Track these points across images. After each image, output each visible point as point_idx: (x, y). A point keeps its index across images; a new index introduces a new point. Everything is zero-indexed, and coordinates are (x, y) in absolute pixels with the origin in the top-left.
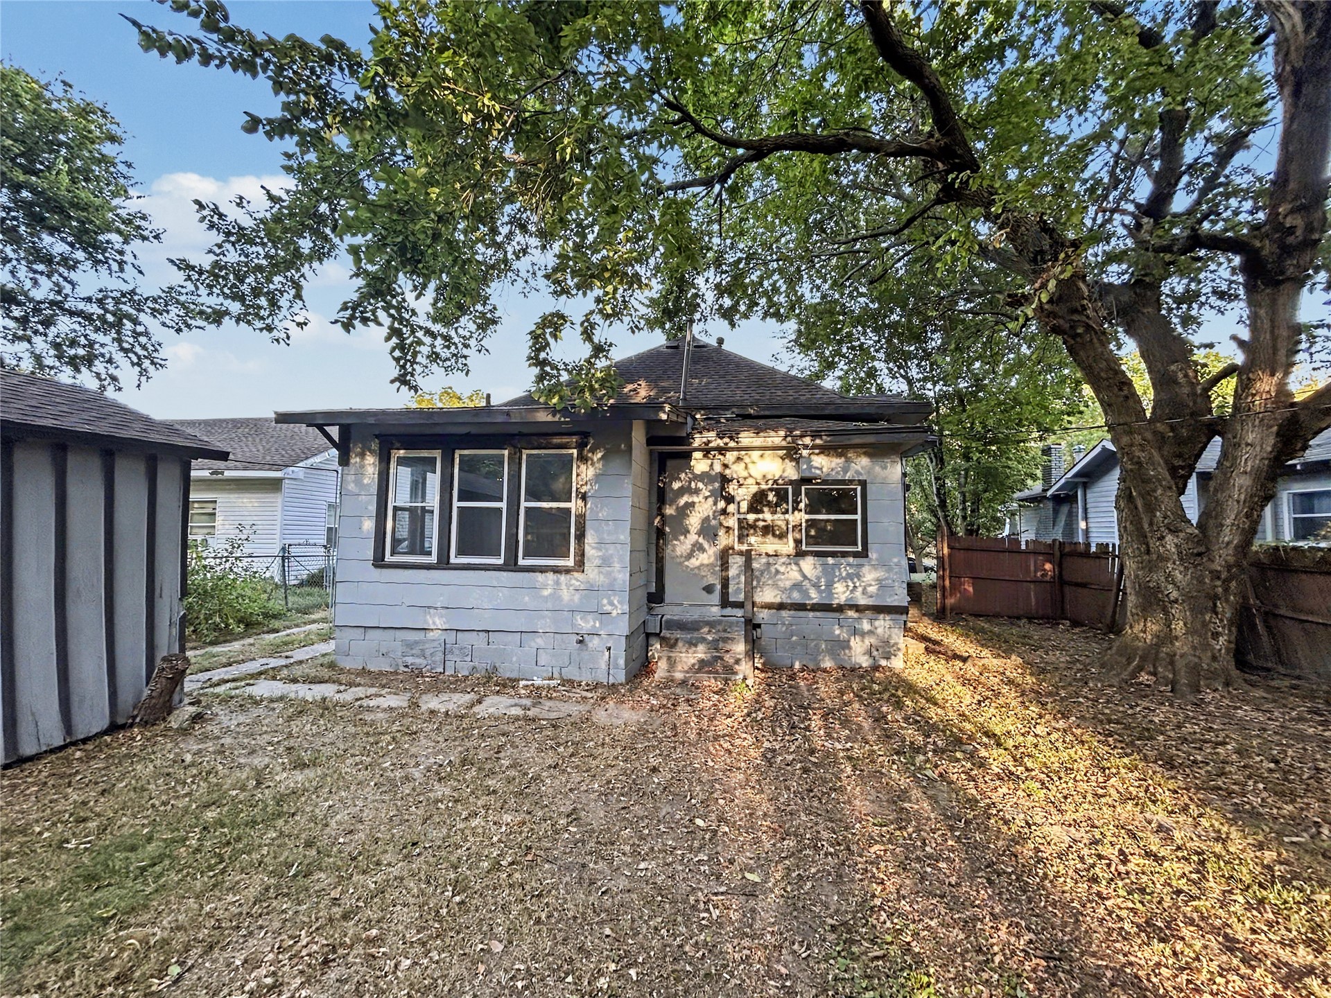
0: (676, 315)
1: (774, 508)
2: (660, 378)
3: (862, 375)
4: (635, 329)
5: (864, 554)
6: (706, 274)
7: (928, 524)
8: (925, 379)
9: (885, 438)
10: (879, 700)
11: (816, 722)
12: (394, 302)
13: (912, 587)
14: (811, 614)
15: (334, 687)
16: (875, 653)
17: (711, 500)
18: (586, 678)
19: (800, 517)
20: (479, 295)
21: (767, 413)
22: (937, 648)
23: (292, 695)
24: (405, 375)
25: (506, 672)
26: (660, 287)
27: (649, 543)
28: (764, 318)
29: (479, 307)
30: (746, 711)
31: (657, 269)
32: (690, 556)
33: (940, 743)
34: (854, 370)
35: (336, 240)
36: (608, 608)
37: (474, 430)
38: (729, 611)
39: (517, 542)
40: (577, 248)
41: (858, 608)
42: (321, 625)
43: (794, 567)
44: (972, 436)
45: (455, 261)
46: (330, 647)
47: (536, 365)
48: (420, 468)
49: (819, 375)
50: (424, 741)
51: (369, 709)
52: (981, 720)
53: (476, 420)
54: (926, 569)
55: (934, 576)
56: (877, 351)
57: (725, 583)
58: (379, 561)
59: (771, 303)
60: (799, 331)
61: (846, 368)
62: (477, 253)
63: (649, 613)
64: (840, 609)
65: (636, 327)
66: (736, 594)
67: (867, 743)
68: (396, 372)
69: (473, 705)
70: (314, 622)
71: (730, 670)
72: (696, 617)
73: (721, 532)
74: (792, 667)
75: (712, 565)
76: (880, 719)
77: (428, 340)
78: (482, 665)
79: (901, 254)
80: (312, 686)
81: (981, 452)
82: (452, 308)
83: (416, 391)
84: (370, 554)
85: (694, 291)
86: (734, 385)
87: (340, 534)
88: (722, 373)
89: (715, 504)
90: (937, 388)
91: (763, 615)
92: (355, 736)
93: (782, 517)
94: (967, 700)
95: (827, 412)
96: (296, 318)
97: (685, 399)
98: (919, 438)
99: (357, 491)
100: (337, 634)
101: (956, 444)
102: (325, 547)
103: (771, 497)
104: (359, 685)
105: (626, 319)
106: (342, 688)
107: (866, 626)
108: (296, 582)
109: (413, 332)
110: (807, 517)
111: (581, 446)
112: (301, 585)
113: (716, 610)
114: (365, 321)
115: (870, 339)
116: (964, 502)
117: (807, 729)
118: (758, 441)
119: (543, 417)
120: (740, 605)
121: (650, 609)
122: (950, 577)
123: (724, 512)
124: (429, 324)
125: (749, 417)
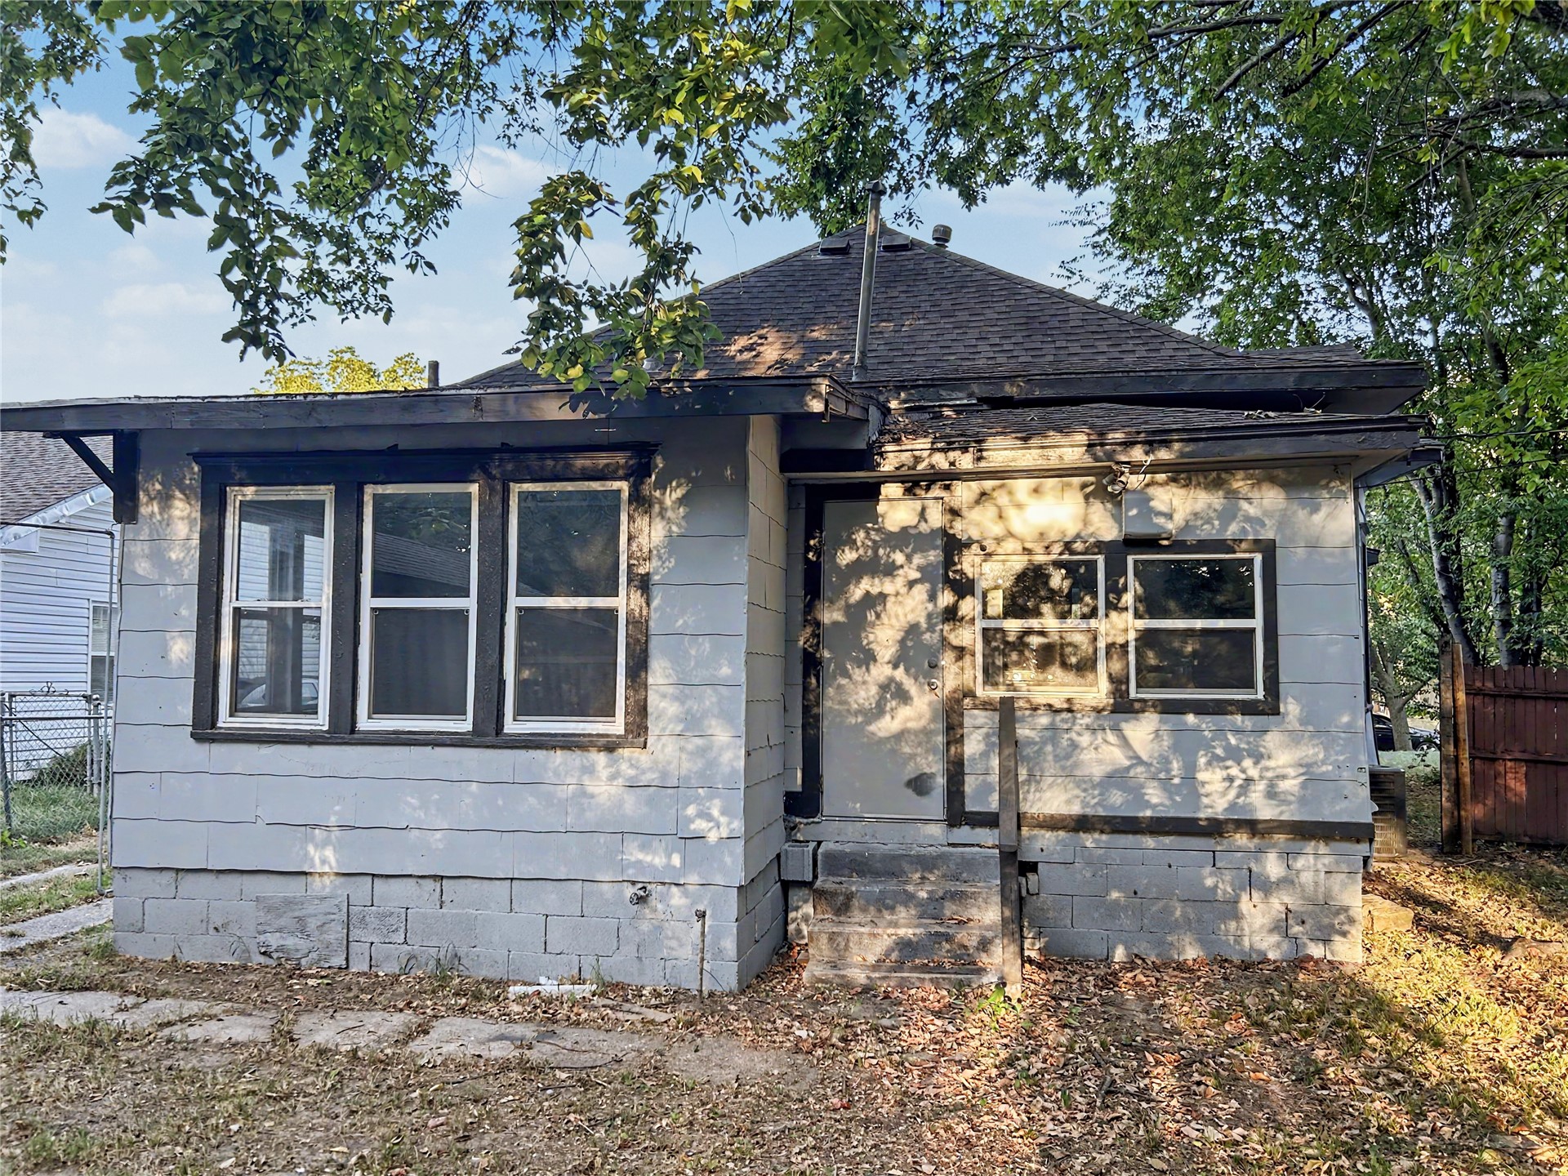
0: (842, 178)
1: (1064, 603)
2: (808, 322)
3: (1267, 303)
4: (750, 212)
5: (1270, 707)
6: (909, 85)
7: (1421, 641)
8: (1414, 309)
9: (1321, 444)
10: (1305, 1034)
11: (1162, 1080)
12: (227, 162)
13: (1382, 786)
14: (1149, 842)
15: (114, 999)
16: (1296, 929)
17: (921, 591)
18: (651, 979)
19: (1123, 626)
20: (411, 142)
21: (1049, 393)
22: (1441, 918)
23: (28, 1016)
24: (255, 322)
25: (482, 966)
26: (807, 116)
27: (787, 683)
28: (1041, 181)
29: (411, 171)
30: (1004, 1054)
31: (800, 78)
32: (879, 711)
33: (1446, 1131)
34: (1248, 293)
35: (99, 29)
36: (700, 825)
37: (406, 442)
38: (964, 833)
39: (502, 683)
40: (624, 31)
41: (1252, 827)
42: (85, 868)
43: (1111, 737)
44: (1522, 435)
45: (357, 68)
46: (100, 913)
47: (530, 294)
48: (289, 526)
49: (1168, 307)
50: (304, 1115)
51: (189, 1047)
52: (1544, 1080)
53: (408, 419)
54: (1417, 743)
55: (1434, 755)
56: (1301, 248)
57: (956, 771)
58: (205, 728)
59: (1057, 146)
60: (1121, 208)
61: (1228, 287)
62: (404, 50)
63: (790, 838)
64: (1215, 829)
65: (755, 208)
66: (982, 793)
67: (1278, 1129)
68: (234, 316)
69: (410, 1037)
70: (68, 860)
71: (967, 965)
72: (892, 847)
73: (947, 659)
74: (1107, 960)
75: (926, 732)
76: (1308, 1075)
77: (300, 245)
78: (430, 947)
79: (1356, 23)
80: (67, 997)
81: (1545, 475)
82: (352, 173)
83: (281, 359)
84: (186, 712)
85: (882, 123)
86: (973, 333)
87: (120, 669)
88: (946, 305)
89: (932, 597)
90: (1442, 329)
91: (1042, 844)
92: (156, 1102)
93: (1083, 625)
94: (1510, 1037)
95: (1185, 389)
96: (16, 202)
97: (863, 367)
98: (1396, 444)
99: (154, 577)
100: (117, 884)
101: (1483, 454)
102: (88, 699)
103: (1058, 580)
104: (165, 994)
105: (732, 191)
106: (130, 1000)
107: (1273, 867)
108: (28, 775)
109: (270, 227)
110: (1141, 624)
111: (638, 474)
112: (37, 782)
113: (936, 831)
114: (164, 204)
115: (1284, 219)
116: (1505, 588)
117: (1143, 1094)
118: (1029, 457)
119: (554, 410)
120: (990, 820)
121: (791, 829)
122: (1473, 758)
123: (951, 615)
124: (303, 210)
125: (1008, 403)
